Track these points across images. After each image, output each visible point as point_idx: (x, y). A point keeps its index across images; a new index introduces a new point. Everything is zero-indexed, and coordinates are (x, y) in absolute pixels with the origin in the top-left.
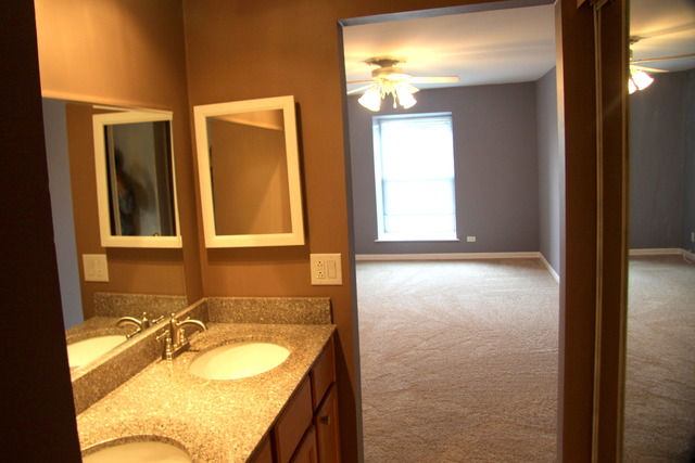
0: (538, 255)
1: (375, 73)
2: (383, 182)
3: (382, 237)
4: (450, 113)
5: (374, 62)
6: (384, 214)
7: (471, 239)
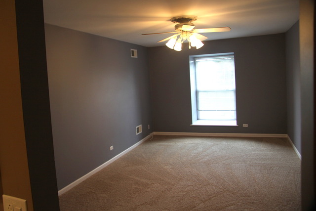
0: (286, 136)
1: (177, 27)
2: (197, 92)
3: (195, 123)
4: (233, 53)
5: (174, 20)
6: (197, 110)
7: (245, 125)
